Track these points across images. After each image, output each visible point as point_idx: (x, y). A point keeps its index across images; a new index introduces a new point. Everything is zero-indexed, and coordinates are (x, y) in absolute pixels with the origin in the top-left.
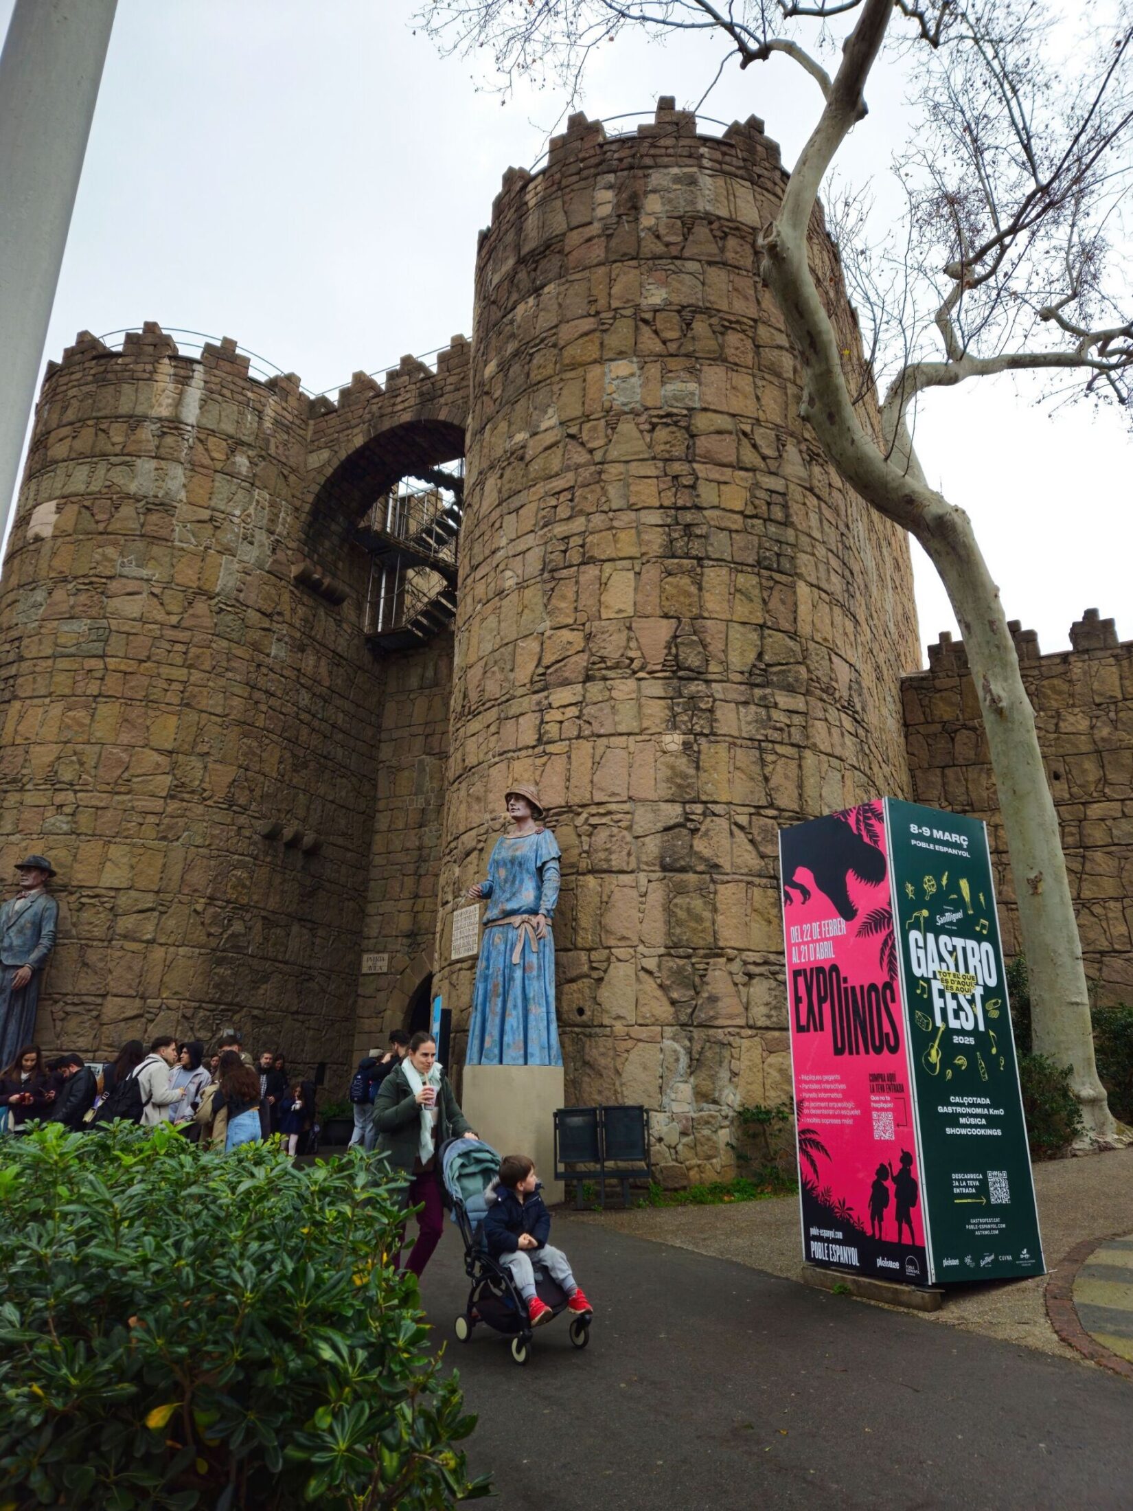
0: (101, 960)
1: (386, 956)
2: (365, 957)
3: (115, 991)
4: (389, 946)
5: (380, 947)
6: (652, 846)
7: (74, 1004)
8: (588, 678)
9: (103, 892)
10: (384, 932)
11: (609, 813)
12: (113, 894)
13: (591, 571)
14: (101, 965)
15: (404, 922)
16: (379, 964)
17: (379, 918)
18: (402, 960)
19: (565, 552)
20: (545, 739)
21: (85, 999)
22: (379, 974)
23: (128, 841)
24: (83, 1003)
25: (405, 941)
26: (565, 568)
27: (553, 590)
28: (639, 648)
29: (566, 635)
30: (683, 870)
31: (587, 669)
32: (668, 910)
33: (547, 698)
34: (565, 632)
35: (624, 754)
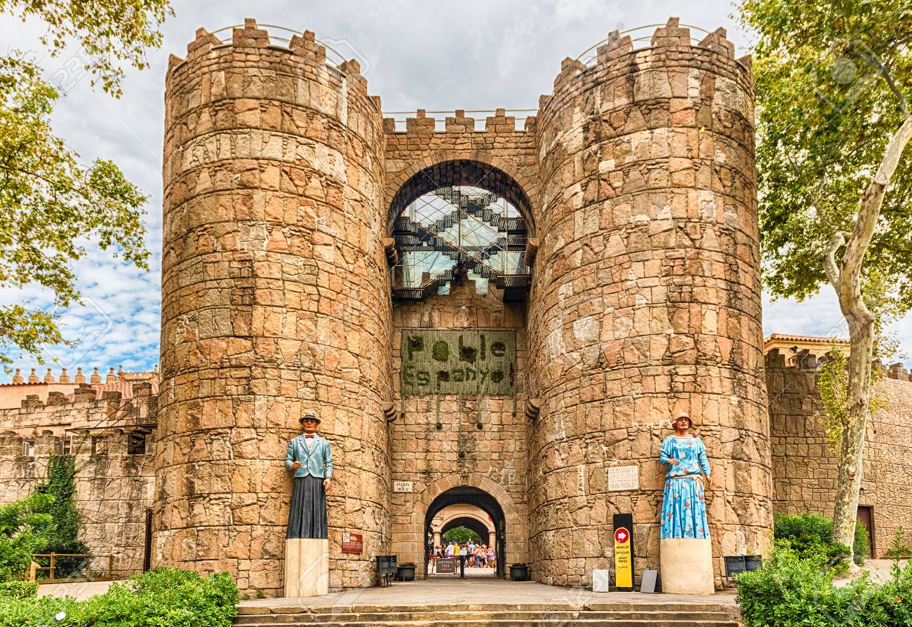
0: (342, 477)
1: (411, 483)
2: (396, 483)
3: (350, 495)
4: (412, 478)
5: (405, 478)
6: (729, 448)
7: (332, 501)
8: (697, 363)
9: (338, 437)
10: (407, 470)
11: (711, 430)
12: (342, 439)
13: (695, 308)
14: (342, 480)
15: (421, 465)
16: (405, 487)
17: (403, 462)
18: (421, 487)
19: (680, 293)
20: (675, 390)
21: (338, 499)
22: (405, 493)
23: (345, 408)
24: (337, 501)
25: (422, 475)
26: (682, 302)
27: (674, 312)
28: (720, 352)
29: (684, 339)
30: (740, 459)
31: (697, 358)
32: (735, 477)
33: (674, 369)
34: (683, 336)
35: (716, 402)
